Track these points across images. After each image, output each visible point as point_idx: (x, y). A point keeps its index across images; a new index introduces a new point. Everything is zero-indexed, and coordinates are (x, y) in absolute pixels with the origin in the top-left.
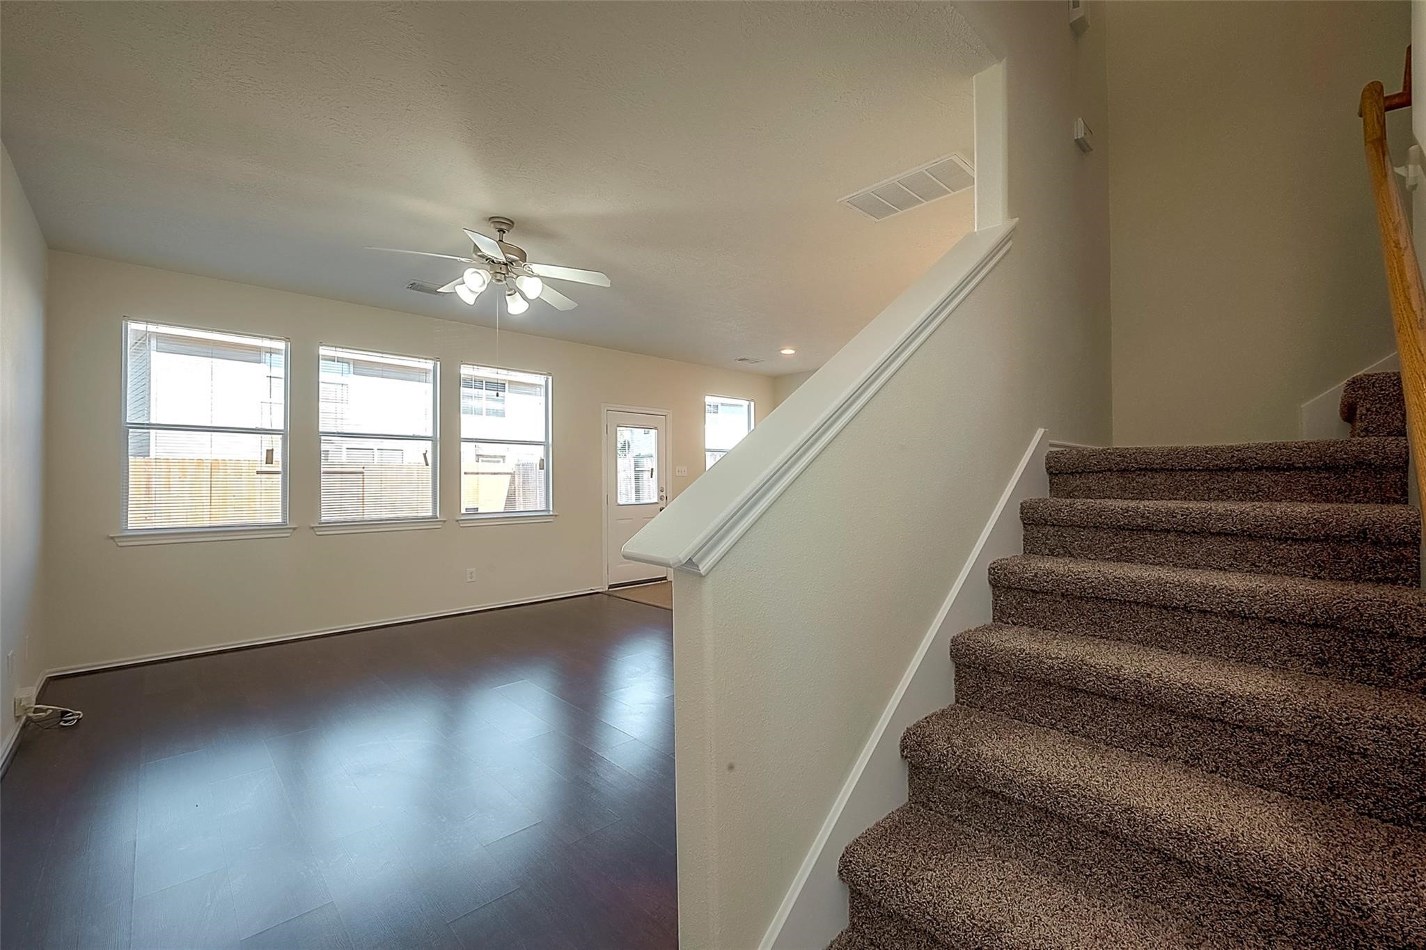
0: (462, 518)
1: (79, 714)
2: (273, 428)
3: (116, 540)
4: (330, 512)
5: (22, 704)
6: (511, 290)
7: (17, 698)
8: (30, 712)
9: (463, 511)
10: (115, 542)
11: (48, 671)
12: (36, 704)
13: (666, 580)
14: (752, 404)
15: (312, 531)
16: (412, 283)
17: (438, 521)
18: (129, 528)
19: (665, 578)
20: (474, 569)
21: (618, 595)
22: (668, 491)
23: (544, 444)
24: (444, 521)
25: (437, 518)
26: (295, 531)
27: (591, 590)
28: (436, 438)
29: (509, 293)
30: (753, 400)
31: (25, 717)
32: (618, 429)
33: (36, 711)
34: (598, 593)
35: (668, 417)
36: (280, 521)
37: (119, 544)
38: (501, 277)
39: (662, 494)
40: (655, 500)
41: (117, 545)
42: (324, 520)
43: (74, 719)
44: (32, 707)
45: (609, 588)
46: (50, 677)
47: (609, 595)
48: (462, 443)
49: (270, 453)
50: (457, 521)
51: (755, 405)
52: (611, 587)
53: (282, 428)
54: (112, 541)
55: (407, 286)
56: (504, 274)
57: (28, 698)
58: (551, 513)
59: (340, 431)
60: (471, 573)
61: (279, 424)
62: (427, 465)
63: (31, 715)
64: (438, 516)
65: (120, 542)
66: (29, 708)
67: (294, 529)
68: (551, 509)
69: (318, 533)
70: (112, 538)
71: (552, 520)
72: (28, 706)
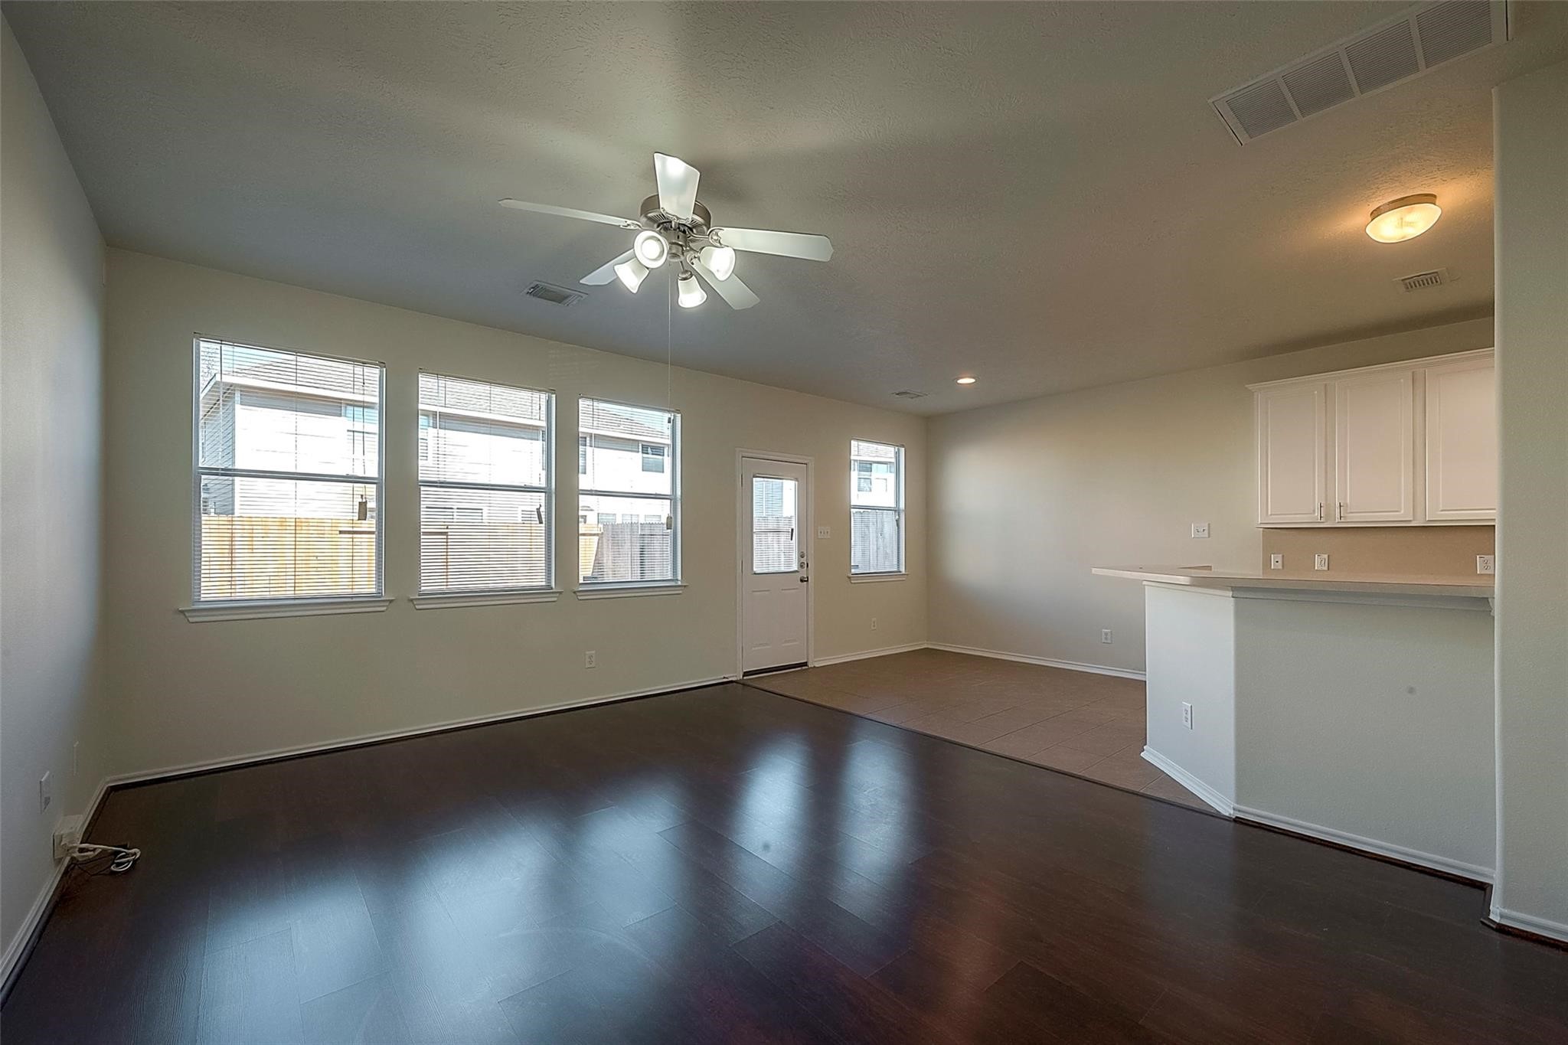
0: (581, 589)
1: (135, 854)
2: (367, 475)
3: (187, 614)
4: (431, 581)
5: (62, 843)
6: (687, 271)
7: (57, 834)
8: (74, 852)
9: (581, 581)
10: (186, 617)
11: (108, 779)
12: (81, 843)
13: (806, 665)
14: (902, 450)
15: (411, 604)
16: (532, 286)
17: (552, 593)
18: (202, 599)
19: (805, 664)
20: (594, 652)
21: (751, 684)
22: (809, 557)
23: (671, 498)
24: (560, 593)
25: (552, 589)
26: (392, 604)
27: (724, 678)
28: (551, 489)
29: (684, 276)
30: (903, 446)
31: (68, 858)
32: (754, 479)
33: (82, 850)
34: (732, 682)
35: (810, 465)
36: (374, 590)
37: (191, 620)
38: (678, 251)
39: (803, 560)
40: (795, 567)
41: (188, 620)
42: (424, 590)
43: (129, 862)
44: (75, 847)
45: (743, 676)
46: (111, 787)
47: (743, 684)
48: (580, 496)
49: (363, 505)
50: (574, 592)
51: (905, 451)
52: (746, 674)
53: (376, 476)
54: (182, 616)
55: (526, 291)
56: (681, 246)
57: (71, 834)
58: (679, 583)
59: (442, 480)
60: (591, 657)
61: (373, 472)
62: (541, 523)
63: (76, 855)
64: (553, 586)
65: (190, 617)
66: (71, 848)
67: (391, 601)
68: (679, 578)
69: (417, 607)
70: (182, 612)
71: (680, 592)
72: (71, 845)
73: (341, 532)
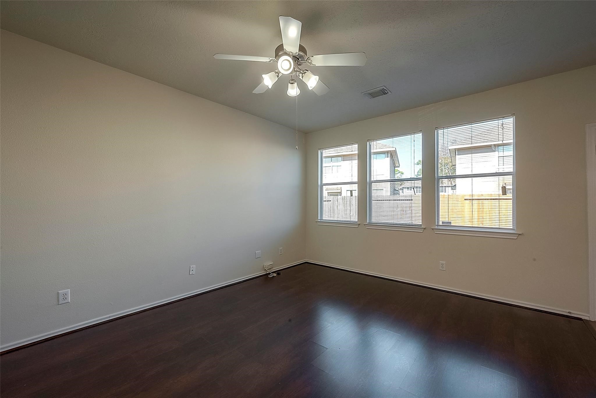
0: (436, 228)
9: (440, 224)
15: (365, 226)
23: (513, 174)
24: (425, 228)
46: (306, 262)
50: (432, 229)
67: (359, 224)
69: (367, 227)
73: (465, 200)
